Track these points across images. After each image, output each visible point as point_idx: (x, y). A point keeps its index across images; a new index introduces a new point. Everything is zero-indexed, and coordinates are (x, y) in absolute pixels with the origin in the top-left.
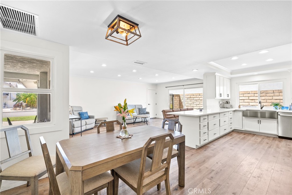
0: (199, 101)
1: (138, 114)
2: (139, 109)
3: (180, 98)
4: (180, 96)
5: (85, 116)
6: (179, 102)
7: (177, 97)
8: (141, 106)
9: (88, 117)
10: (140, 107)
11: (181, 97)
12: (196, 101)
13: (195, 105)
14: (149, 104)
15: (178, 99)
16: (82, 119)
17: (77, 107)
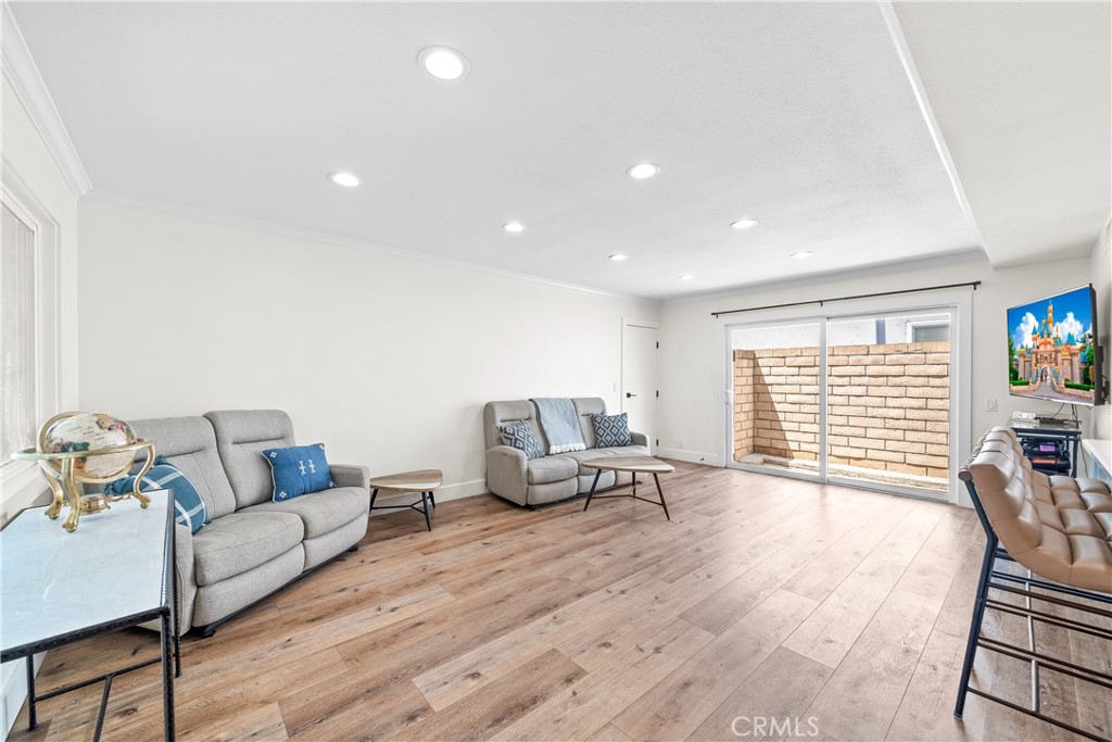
0: (865, 380)
1: (589, 443)
2: (593, 419)
3: (756, 366)
4: (755, 359)
5: (308, 470)
6: (754, 384)
7: (745, 363)
8: (599, 402)
9: (322, 478)
10: (596, 411)
11: (760, 362)
12: (845, 381)
13: (842, 400)
14: (629, 395)
15: (750, 372)
16: (283, 494)
17: (256, 413)
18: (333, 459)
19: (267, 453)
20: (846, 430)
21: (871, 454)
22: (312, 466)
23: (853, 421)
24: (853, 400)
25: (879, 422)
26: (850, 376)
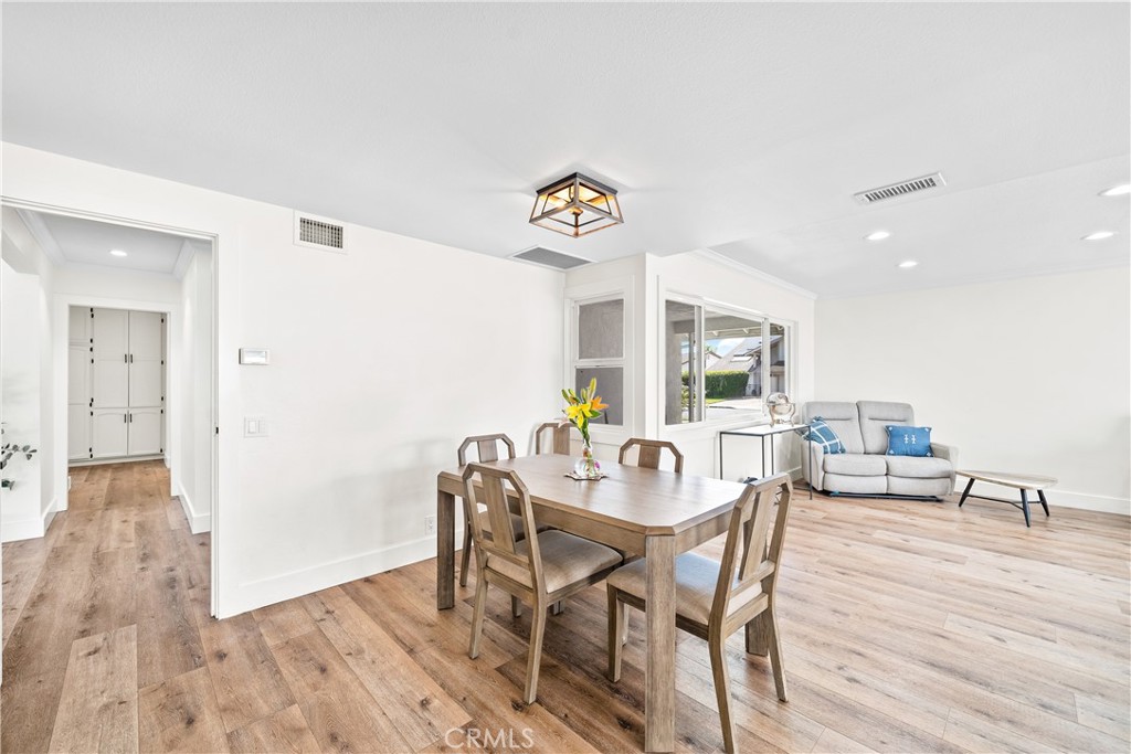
5: (910, 442)
16: (892, 452)
17: (887, 404)
18: (934, 439)
19: (888, 427)
22: (914, 439)
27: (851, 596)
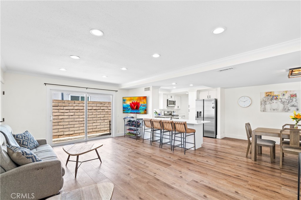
20: (69, 126)
21: (76, 132)
23: (71, 123)
24: (70, 117)
25: (77, 123)
26: (70, 110)
27: (236, 169)
